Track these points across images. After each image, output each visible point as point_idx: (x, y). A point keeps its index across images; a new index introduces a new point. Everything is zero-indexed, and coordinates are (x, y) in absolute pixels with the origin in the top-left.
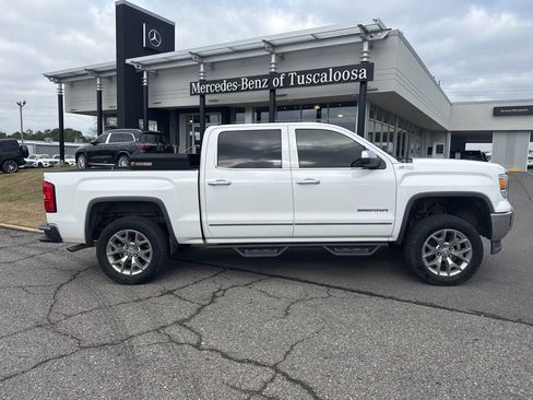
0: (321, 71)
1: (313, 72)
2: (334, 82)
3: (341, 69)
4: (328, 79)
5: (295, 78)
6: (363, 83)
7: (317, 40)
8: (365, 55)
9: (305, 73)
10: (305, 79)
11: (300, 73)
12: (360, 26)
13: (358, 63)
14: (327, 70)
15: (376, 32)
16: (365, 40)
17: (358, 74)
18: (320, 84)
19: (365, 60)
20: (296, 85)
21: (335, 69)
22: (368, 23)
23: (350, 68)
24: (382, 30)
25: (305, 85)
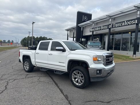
0: (122, 22)
1: (120, 23)
2: (126, 25)
3: (129, 21)
4: (125, 24)
5: (115, 25)
7: (123, 13)
8: (138, 15)
9: (118, 23)
10: (118, 25)
11: (116, 23)
12: (135, 6)
13: (135, 18)
14: (124, 22)
16: (138, 10)
17: (134, 22)
18: (122, 26)
19: (138, 17)
20: (115, 27)
21: (127, 21)
23: (131, 20)
25: (118, 27)
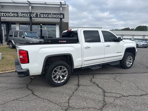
0: (49, 14)
1: (46, 14)
2: (53, 18)
3: (55, 14)
4: (51, 16)
5: (40, 15)
6: (61, 19)
7: (46, 4)
9: (43, 14)
11: (42, 13)
12: (61, 2)
14: (50, 14)
15: (64, 5)
16: (61, 7)
17: (60, 16)
18: (48, 18)
19: (61, 12)
20: (40, 17)
21: (53, 14)
22: (63, 2)
23: (58, 14)
24: (65, 5)
25: (43, 17)
